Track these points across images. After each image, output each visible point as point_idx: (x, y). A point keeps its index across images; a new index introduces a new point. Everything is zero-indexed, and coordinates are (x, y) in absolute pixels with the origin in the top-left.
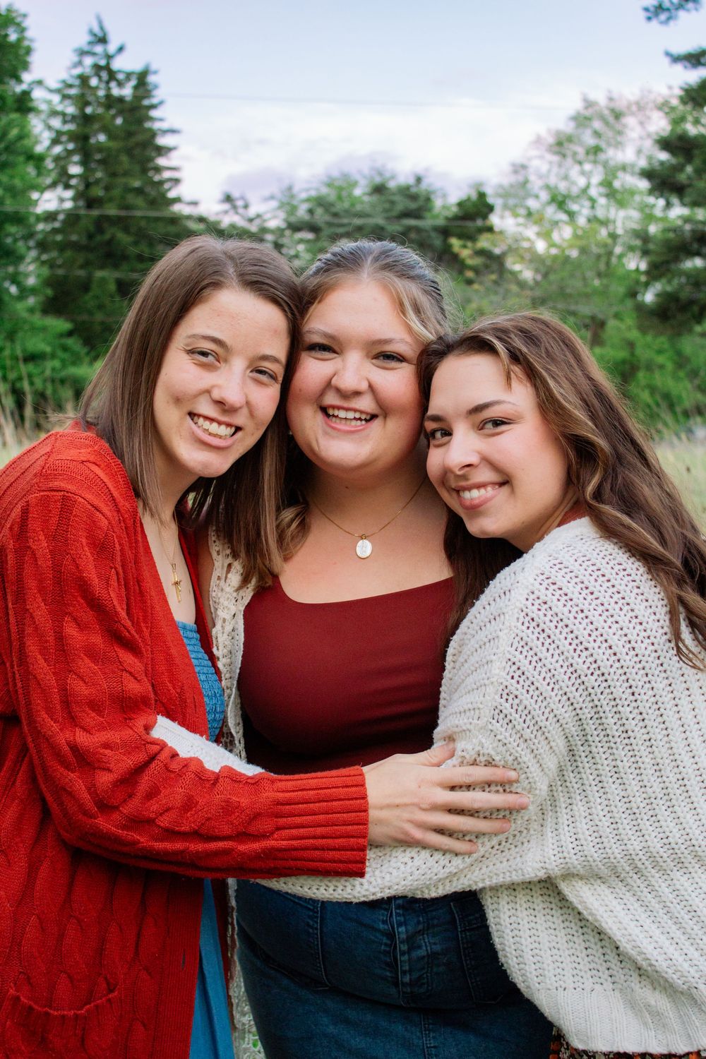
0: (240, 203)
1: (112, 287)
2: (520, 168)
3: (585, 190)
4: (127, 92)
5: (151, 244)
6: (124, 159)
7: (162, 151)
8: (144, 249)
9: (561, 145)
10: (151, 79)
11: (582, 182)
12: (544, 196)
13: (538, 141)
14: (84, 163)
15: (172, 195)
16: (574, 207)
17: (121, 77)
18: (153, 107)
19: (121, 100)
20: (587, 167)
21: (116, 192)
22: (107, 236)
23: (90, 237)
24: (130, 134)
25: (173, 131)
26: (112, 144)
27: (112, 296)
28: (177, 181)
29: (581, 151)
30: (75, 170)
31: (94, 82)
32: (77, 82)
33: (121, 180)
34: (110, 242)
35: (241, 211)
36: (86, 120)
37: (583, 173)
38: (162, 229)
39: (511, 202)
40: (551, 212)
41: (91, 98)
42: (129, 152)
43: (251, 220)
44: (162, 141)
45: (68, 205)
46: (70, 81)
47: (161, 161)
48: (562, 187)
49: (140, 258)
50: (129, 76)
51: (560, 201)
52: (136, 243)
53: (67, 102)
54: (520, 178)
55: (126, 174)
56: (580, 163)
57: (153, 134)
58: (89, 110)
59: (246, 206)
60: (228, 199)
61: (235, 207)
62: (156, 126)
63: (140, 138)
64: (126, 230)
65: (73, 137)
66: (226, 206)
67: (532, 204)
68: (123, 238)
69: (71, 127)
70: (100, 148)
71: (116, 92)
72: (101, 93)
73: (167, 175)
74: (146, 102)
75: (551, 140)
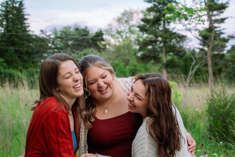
0: (44, 32)
1: (13, 51)
2: (110, 25)
3: (124, 30)
4: (17, 5)
5: (23, 41)
6: (17, 21)
7: (25, 19)
8: (21, 42)
9: (119, 20)
10: (23, 3)
11: (124, 28)
12: (115, 32)
13: (114, 19)
14: (7, 22)
15: (28, 29)
16: (122, 34)
17: (16, 2)
18: (24, 9)
19: (16, 7)
20: (125, 25)
21: (15, 29)
22: (12, 39)
23: (8, 39)
24: (18, 15)
25: (28, 15)
26: (14, 18)
27: (13, 54)
28: (29, 26)
29: (124, 22)
30: (4, 23)
31: (9, 3)
32: (5, 3)
33: (16, 26)
34: (13, 41)
35: (45, 34)
36: (7, 12)
37: (124, 26)
38: (25, 37)
39: (108, 32)
40: (117, 35)
41: (9, 7)
42: (18, 19)
43: (47, 36)
44: (26, 17)
45: (3, 31)
46: (4, 2)
47: (25, 22)
48: (119, 30)
49: (20, 44)
50: (18, 2)
51: (119, 33)
52: (19, 41)
53: (3, 7)
54: (110, 27)
55: (17, 24)
56: (123, 24)
57: (23, 15)
58: (8, 9)
59: (46, 33)
60: (42, 31)
61: (43, 33)
62: (24, 13)
63: (20, 16)
64: (17, 37)
65: (4, 15)
66: (41, 32)
67: (112, 33)
68: (16, 40)
69: (3, 13)
70: (11, 18)
71: (15, 5)
72: (11, 5)
73: (26, 25)
74: (22, 8)
75: (117, 18)
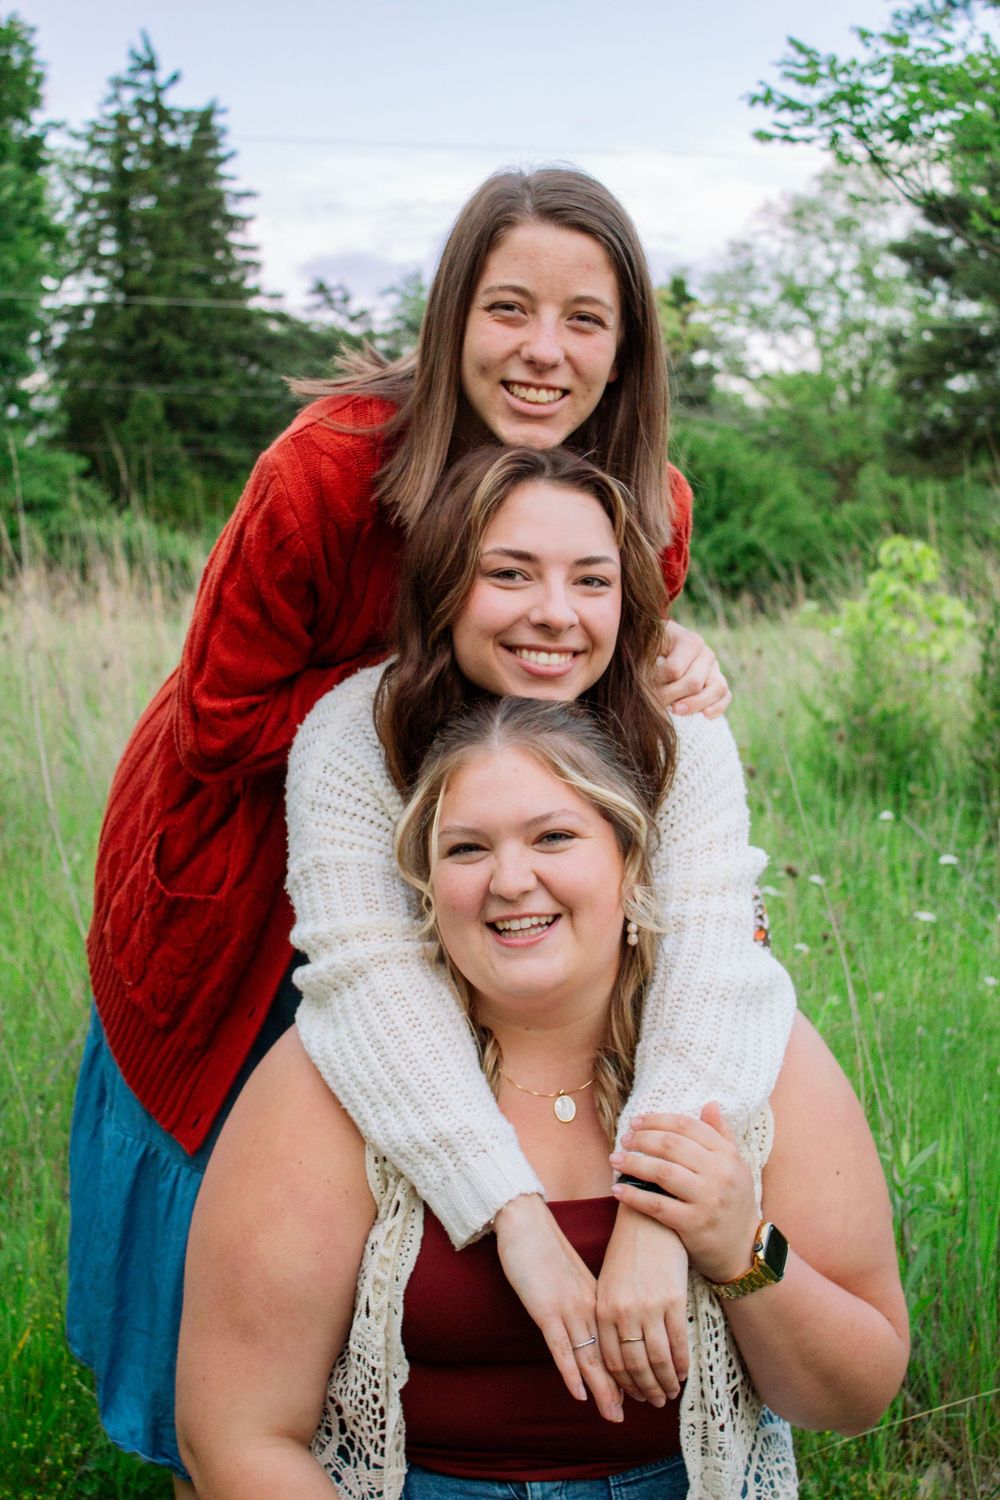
0: (337, 295)
1: (158, 413)
2: (740, 248)
3: (832, 280)
4: (179, 138)
5: (216, 354)
6: (177, 232)
7: (231, 221)
8: (205, 359)
9: (800, 214)
10: (218, 121)
11: (828, 267)
12: (776, 290)
13: (767, 209)
14: (123, 237)
15: (250, 283)
16: (815, 304)
17: (176, 117)
18: (220, 161)
19: (175, 150)
20: (837, 247)
21: (166, 279)
22: (152, 342)
23: (129, 342)
24: (185, 198)
25: (248, 195)
26: (164, 213)
27: (157, 428)
28: (255, 265)
29: (828, 226)
30: (108, 248)
31: (135, 124)
32: (112, 125)
33: (173, 263)
34: (156, 349)
35: (338, 305)
36: (123, 178)
37: (830, 256)
38: (230, 332)
39: (729, 296)
40: (785, 311)
41: (132, 147)
42: (187, 223)
43: (353, 319)
44: (233, 208)
45: (100, 297)
46: (102, 123)
47: (234, 238)
48: (801, 279)
49: (200, 372)
50: (187, 116)
51: (796, 296)
52: (193, 351)
53: (98, 153)
54: (742, 261)
55: (180, 254)
56: (826, 241)
57: (219, 198)
58: (128, 164)
59: (346, 299)
60: (321, 289)
61: (330, 301)
62: (226, 186)
63: (202, 203)
64: (180, 333)
65: (105, 201)
66: (318, 299)
67: (759, 299)
68: (175, 344)
69: (103, 187)
70: (145, 218)
71: (170, 138)
72: (147, 139)
73: (240, 256)
74: (211, 154)
75: (785, 208)
